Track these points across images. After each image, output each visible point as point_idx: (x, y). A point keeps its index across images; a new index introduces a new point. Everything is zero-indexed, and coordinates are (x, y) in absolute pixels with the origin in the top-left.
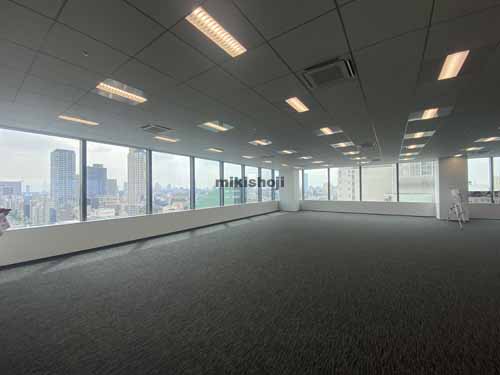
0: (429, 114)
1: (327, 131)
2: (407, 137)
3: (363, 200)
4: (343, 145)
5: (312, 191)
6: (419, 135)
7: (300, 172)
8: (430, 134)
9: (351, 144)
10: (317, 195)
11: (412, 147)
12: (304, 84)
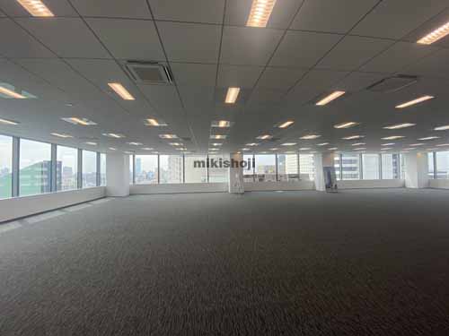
0: (222, 124)
1: (154, 122)
2: (212, 137)
3: (186, 182)
4: (168, 136)
5: (145, 175)
6: (218, 137)
7: (131, 157)
8: (224, 137)
9: (174, 136)
10: (150, 179)
11: (215, 144)
12: (127, 74)
